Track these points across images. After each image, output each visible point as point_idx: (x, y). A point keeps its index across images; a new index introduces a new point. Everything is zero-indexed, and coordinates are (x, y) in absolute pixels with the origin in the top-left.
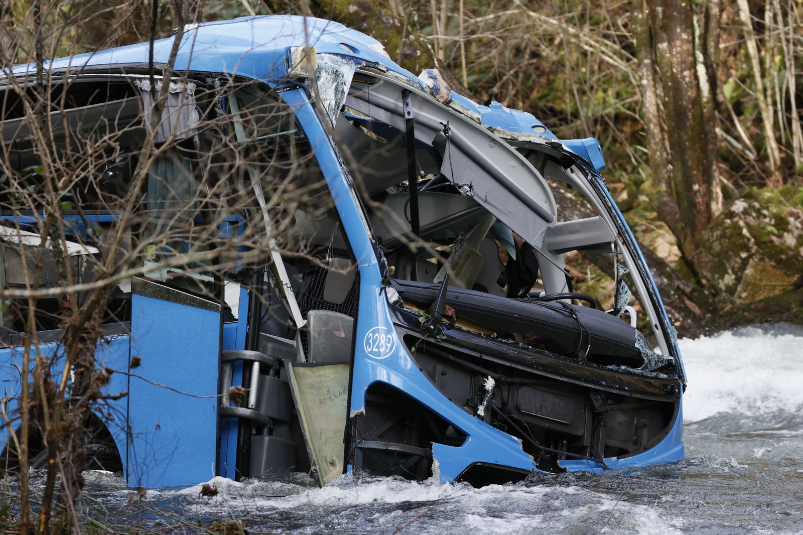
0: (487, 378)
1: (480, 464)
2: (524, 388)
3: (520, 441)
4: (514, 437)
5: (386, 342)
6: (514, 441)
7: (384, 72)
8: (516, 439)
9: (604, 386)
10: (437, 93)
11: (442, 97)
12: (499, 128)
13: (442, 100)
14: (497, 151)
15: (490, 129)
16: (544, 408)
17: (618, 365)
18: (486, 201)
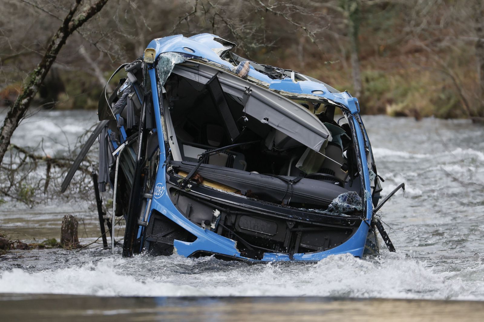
0: (215, 210)
1: (202, 251)
2: (245, 217)
3: (236, 242)
4: (231, 240)
5: (160, 191)
6: (232, 241)
7: (206, 62)
8: (233, 240)
9: (291, 218)
10: (239, 73)
11: (241, 75)
12: (282, 91)
13: (241, 76)
14: (283, 102)
15: (275, 91)
16: (256, 227)
17: (307, 208)
18: (278, 126)
